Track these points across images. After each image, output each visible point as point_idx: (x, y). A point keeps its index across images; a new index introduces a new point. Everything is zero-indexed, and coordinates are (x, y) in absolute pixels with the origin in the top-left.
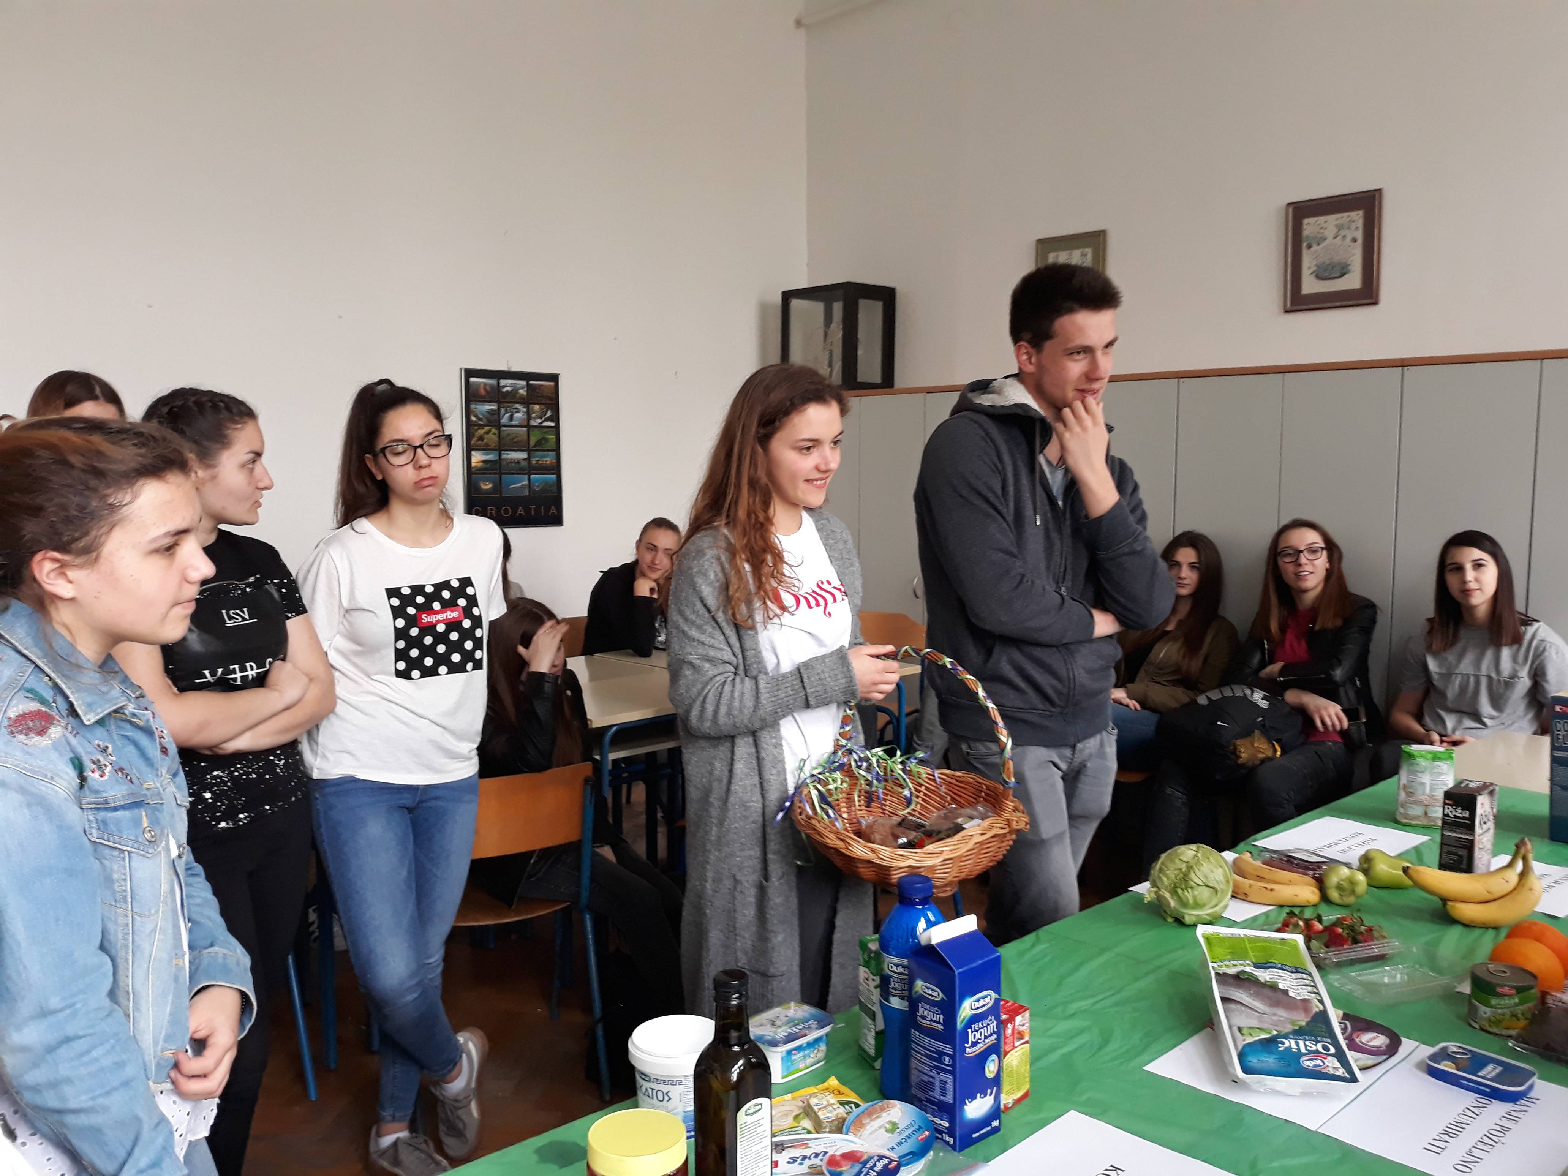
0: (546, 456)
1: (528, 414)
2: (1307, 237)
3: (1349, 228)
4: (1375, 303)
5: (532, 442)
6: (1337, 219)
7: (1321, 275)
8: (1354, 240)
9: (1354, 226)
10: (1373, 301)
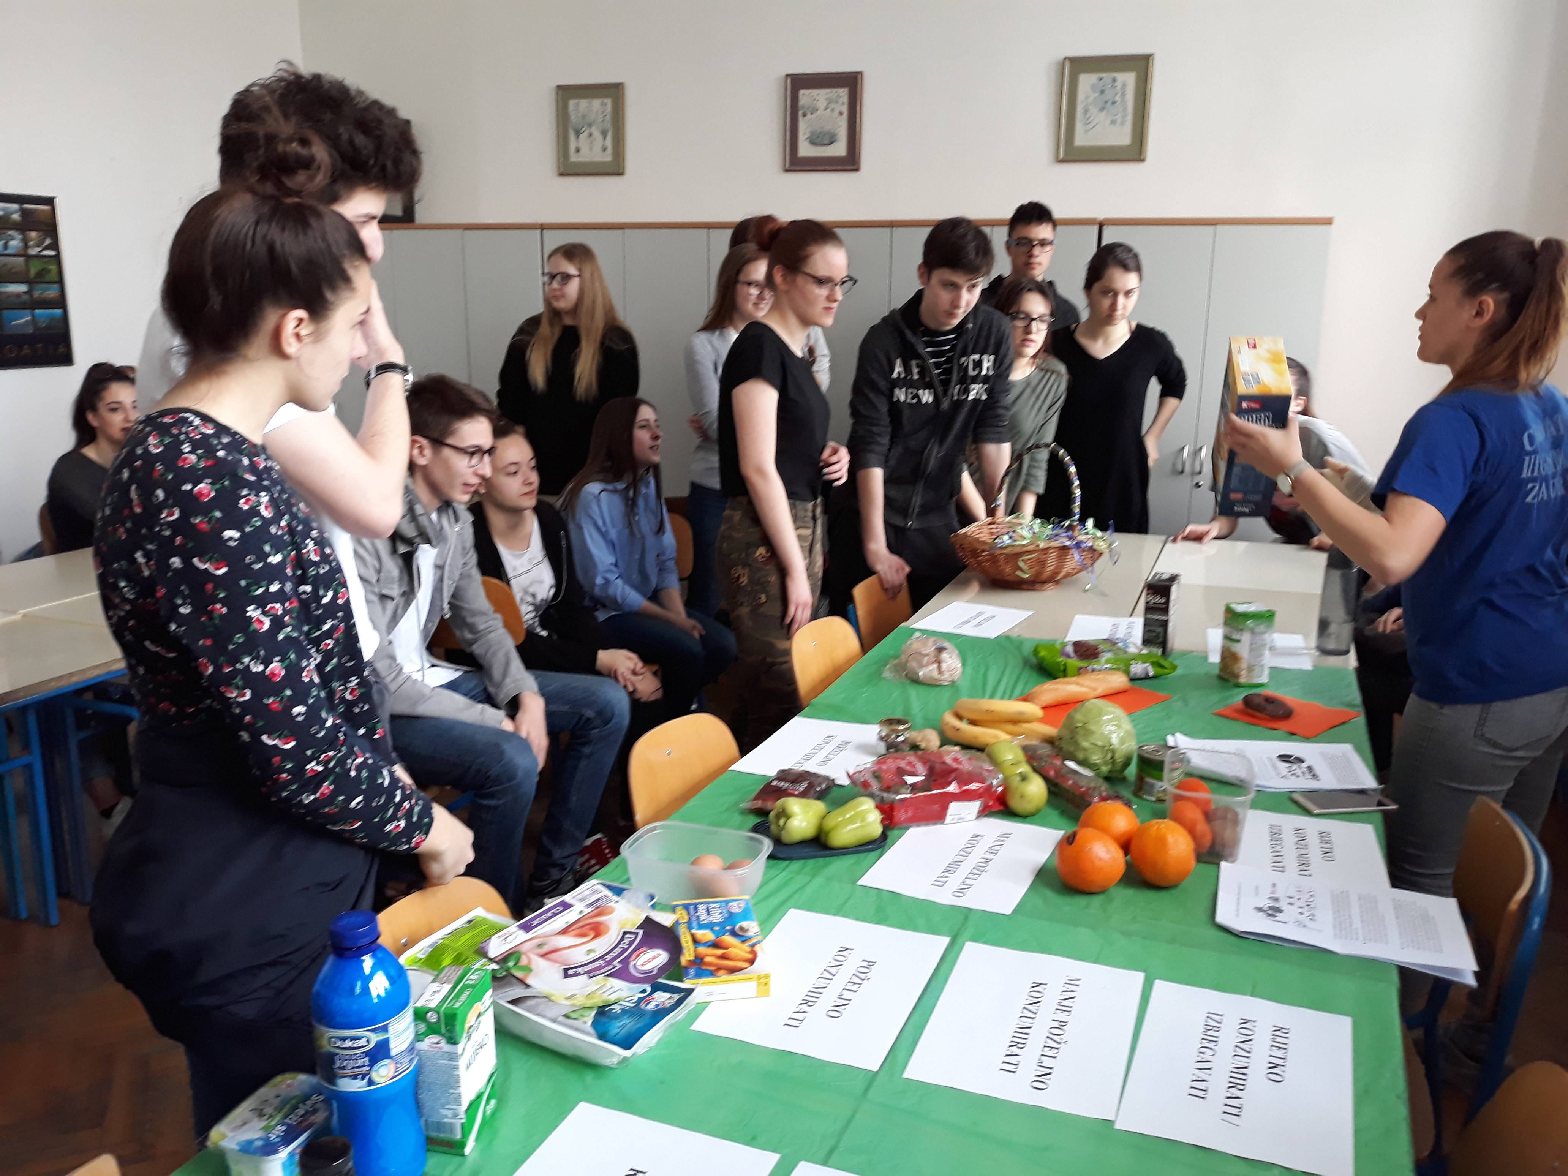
0: (49, 289)
1: (25, 241)
2: (803, 107)
3: (837, 102)
4: (857, 170)
5: (33, 272)
6: (827, 94)
7: (814, 141)
8: (841, 114)
9: (841, 100)
10: (855, 167)
